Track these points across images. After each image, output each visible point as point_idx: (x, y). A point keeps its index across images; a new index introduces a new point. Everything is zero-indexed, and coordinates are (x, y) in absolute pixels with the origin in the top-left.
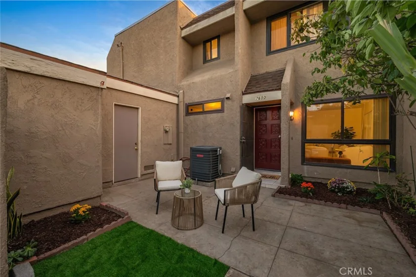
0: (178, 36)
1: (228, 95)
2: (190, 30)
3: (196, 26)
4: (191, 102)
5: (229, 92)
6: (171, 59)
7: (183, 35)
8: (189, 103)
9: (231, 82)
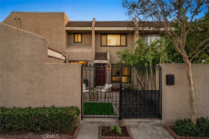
0: (64, 29)
1: (90, 60)
2: (70, 29)
3: (73, 28)
4: (72, 60)
5: (90, 58)
6: (61, 39)
7: (66, 29)
8: (71, 60)
9: (91, 55)
